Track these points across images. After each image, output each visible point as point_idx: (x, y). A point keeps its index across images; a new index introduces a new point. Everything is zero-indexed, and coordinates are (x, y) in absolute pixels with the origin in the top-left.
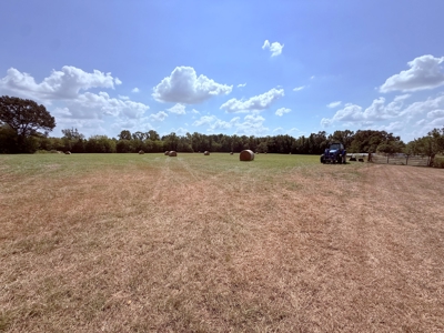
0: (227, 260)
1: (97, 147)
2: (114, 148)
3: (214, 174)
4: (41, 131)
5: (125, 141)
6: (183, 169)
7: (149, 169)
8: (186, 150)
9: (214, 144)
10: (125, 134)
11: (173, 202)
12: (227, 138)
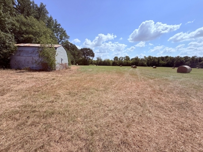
0: (128, 127)
1: (106, 63)
2: (111, 64)
3: (152, 79)
4: (91, 58)
5: (116, 61)
6: (136, 75)
7: (120, 73)
8: (143, 65)
9: (161, 62)
10: (116, 58)
11: (120, 89)
12: (171, 58)
